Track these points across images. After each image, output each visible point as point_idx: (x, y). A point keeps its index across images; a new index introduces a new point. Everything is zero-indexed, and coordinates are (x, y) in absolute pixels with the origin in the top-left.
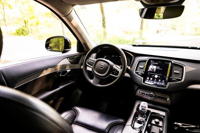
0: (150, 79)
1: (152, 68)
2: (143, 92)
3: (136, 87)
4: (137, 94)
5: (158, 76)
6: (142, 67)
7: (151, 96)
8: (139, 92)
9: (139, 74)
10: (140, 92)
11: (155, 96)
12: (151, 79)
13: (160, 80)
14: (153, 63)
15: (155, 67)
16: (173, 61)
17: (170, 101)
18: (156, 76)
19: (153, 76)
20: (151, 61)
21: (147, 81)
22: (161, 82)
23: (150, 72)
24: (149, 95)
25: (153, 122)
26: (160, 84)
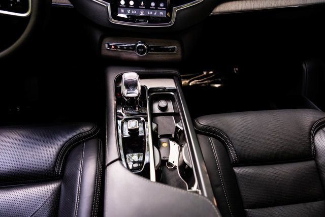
0: (127, 5)
2: (119, 45)
3: (98, 35)
4: (104, 52)
7: (139, 50)
8: (107, 46)
10: (110, 46)
11: (149, 49)
12: (132, 3)
13: (153, 4)
17: (180, 53)
21: (122, 11)
22: (156, 9)
24: (134, 49)
25: (156, 110)
26: (155, 14)
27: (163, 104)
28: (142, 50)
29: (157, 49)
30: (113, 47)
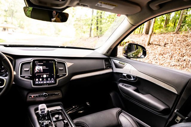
0: (39, 80)
1: (38, 69)
2: (35, 95)
3: (26, 93)
4: (28, 100)
5: (47, 75)
6: (28, 69)
7: (45, 96)
9: (26, 77)
10: (31, 97)
11: (48, 95)
12: (41, 79)
13: (49, 79)
14: (38, 64)
15: (41, 68)
16: (56, 60)
18: (45, 76)
19: (42, 76)
20: (36, 62)
21: (37, 82)
22: (50, 80)
23: (37, 73)
24: (42, 96)
25: (54, 119)
26: (50, 82)
27: (57, 116)
28: (46, 96)
29: (52, 95)
30: (33, 97)
